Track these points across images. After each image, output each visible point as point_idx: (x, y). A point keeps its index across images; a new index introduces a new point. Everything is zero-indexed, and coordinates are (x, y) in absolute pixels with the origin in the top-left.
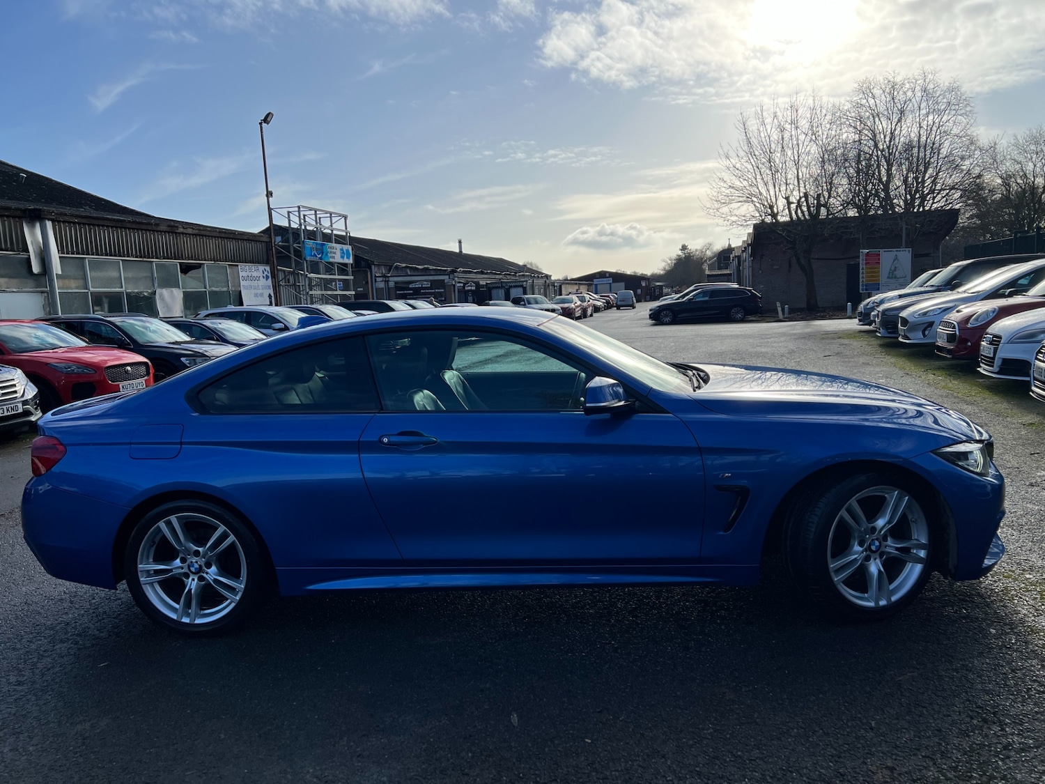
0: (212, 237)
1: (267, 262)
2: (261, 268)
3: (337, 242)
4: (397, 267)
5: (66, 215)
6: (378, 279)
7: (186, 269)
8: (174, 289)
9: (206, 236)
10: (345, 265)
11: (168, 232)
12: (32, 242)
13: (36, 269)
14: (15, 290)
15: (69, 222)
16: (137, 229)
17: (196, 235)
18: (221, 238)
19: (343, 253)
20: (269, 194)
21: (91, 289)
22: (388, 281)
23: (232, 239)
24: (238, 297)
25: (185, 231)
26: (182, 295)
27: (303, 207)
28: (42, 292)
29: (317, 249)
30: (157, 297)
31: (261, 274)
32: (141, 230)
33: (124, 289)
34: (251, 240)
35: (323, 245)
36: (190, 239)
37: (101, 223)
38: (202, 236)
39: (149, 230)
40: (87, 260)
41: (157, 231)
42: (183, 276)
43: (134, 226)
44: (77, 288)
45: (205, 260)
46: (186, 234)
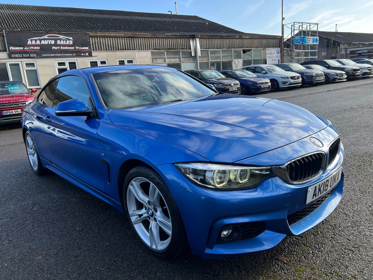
0: (256, 39)
1: (279, 46)
2: (276, 49)
3: (312, 35)
4: (354, 44)
5: (203, 36)
6: (342, 50)
7: (244, 52)
8: (239, 59)
9: (254, 38)
10: (315, 45)
11: (239, 38)
12: (192, 46)
13: (193, 54)
14: (186, 62)
15: (205, 38)
16: (228, 38)
17: (250, 38)
18: (260, 39)
19: (314, 40)
20: (283, 19)
21: (210, 60)
22: (347, 51)
23: (265, 39)
24: (265, 61)
25: (245, 37)
26: (242, 61)
27: (296, 22)
28: (195, 62)
29: (300, 40)
30: (233, 62)
31: (276, 51)
32: (229, 38)
33: (221, 60)
34: (273, 39)
35: (304, 37)
36: (247, 40)
37: (215, 37)
38: (253, 38)
39: (232, 38)
40: (209, 51)
41: (235, 38)
42: (243, 54)
43: (226, 37)
44: (206, 60)
45: (253, 48)
46: (246, 38)
